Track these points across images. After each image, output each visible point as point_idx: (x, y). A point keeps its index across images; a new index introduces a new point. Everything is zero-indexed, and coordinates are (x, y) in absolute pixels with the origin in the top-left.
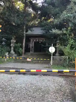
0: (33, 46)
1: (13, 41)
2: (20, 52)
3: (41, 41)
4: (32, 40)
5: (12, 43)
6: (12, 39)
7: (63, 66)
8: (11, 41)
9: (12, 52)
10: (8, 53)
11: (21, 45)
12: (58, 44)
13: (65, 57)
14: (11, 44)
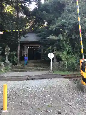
0: (27, 53)
1: (8, 49)
2: (15, 61)
3: (36, 47)
4: (26, 47)
5: (7, 51)
6: (6, 47)
7: (63, 71)
8: (5, 49)
9: (7, 61)
10: (3, 62)
11: (16, 53)
12: (56, 50)
13: (63, 63)
14: (5, 53)
